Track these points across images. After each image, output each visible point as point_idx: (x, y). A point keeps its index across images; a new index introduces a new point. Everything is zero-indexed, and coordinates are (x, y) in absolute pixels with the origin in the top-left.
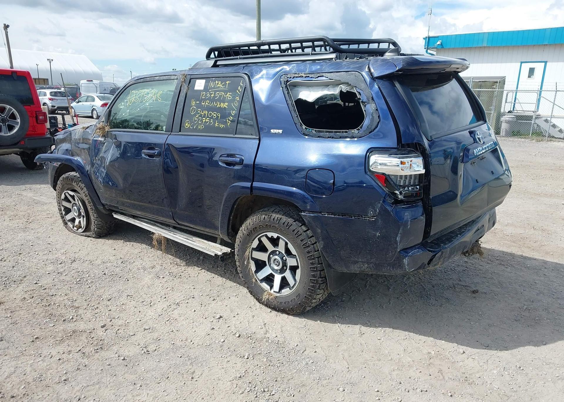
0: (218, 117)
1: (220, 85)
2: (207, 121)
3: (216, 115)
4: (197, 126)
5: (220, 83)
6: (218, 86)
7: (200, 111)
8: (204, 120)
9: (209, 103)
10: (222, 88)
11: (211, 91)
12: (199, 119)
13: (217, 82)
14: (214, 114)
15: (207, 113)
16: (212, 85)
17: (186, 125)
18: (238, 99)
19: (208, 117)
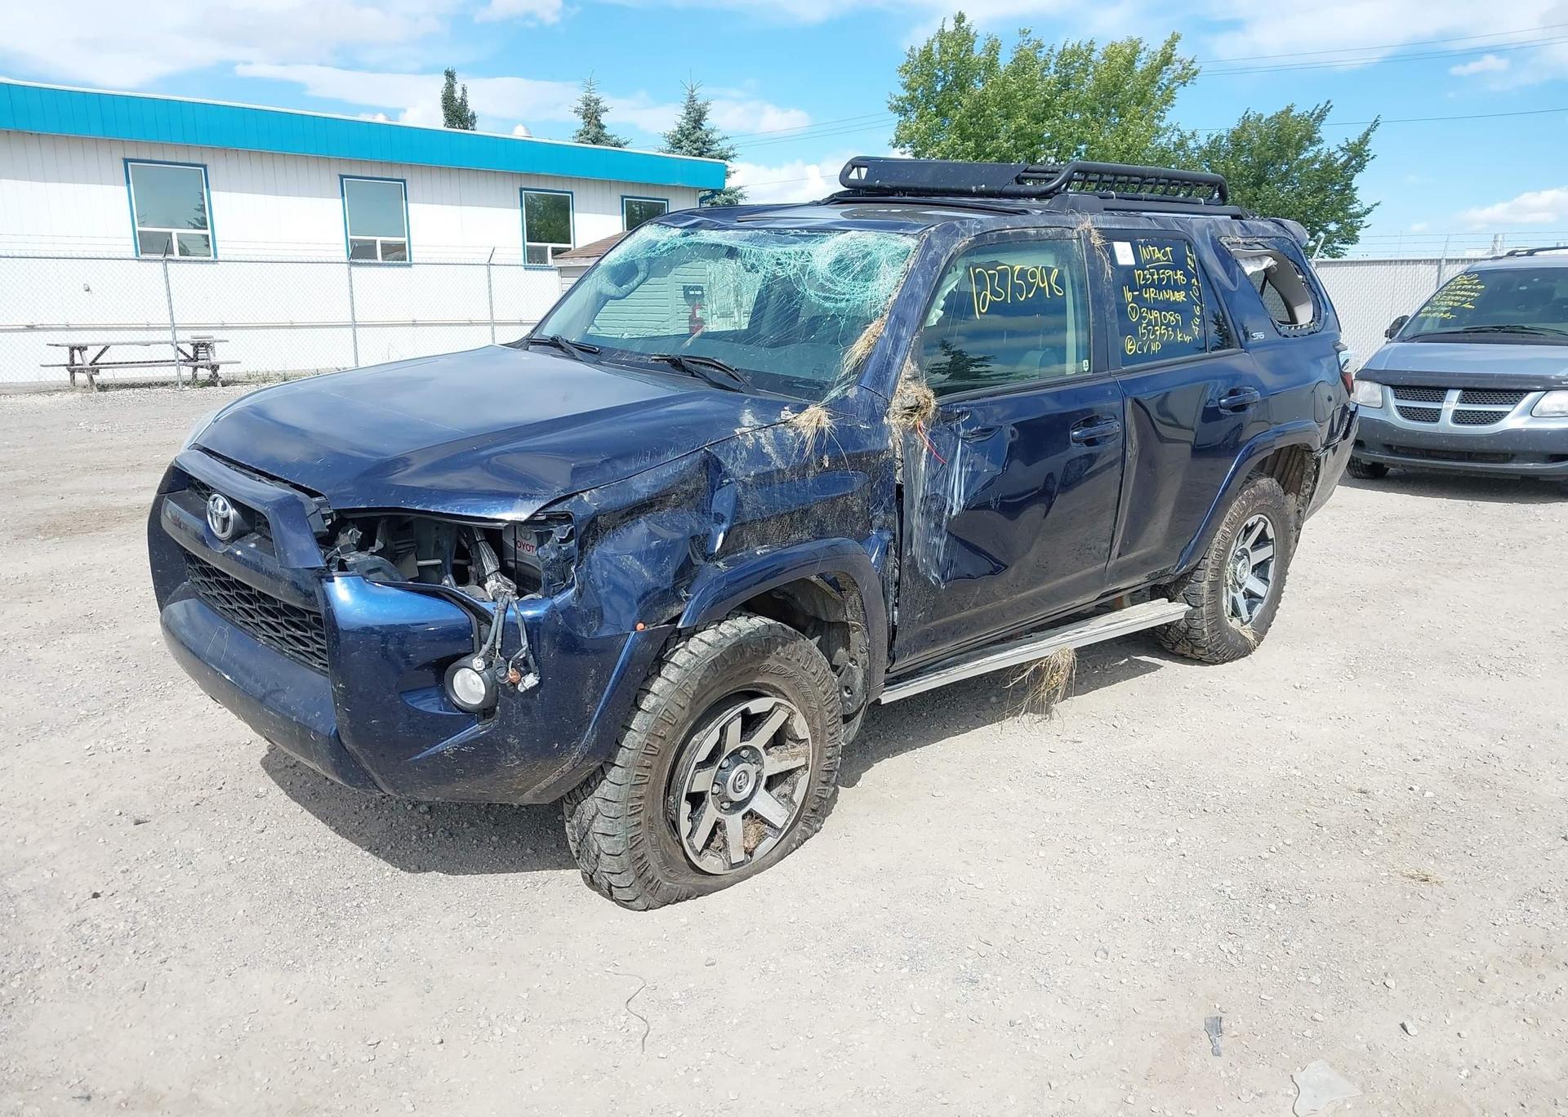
0: (1177, 321)
1: (1159, 255)
2: (1163, 332)
3: (1174, 317)
4: (1149, 348)
5: (1157, 251)
6: (1156, 256)
7: (1147, 313)
8: (1157, 330)
9: (1155, 295)
10: (1164, 261)
11: (1150, 268)
12: (1149, 331)
13: (1151, 248)
14: (1171, 315)
15: (1158, 314)
16: (1145, 254)
17: (1129, 347)
18: (1196, 284)
19: (1162, 324)
